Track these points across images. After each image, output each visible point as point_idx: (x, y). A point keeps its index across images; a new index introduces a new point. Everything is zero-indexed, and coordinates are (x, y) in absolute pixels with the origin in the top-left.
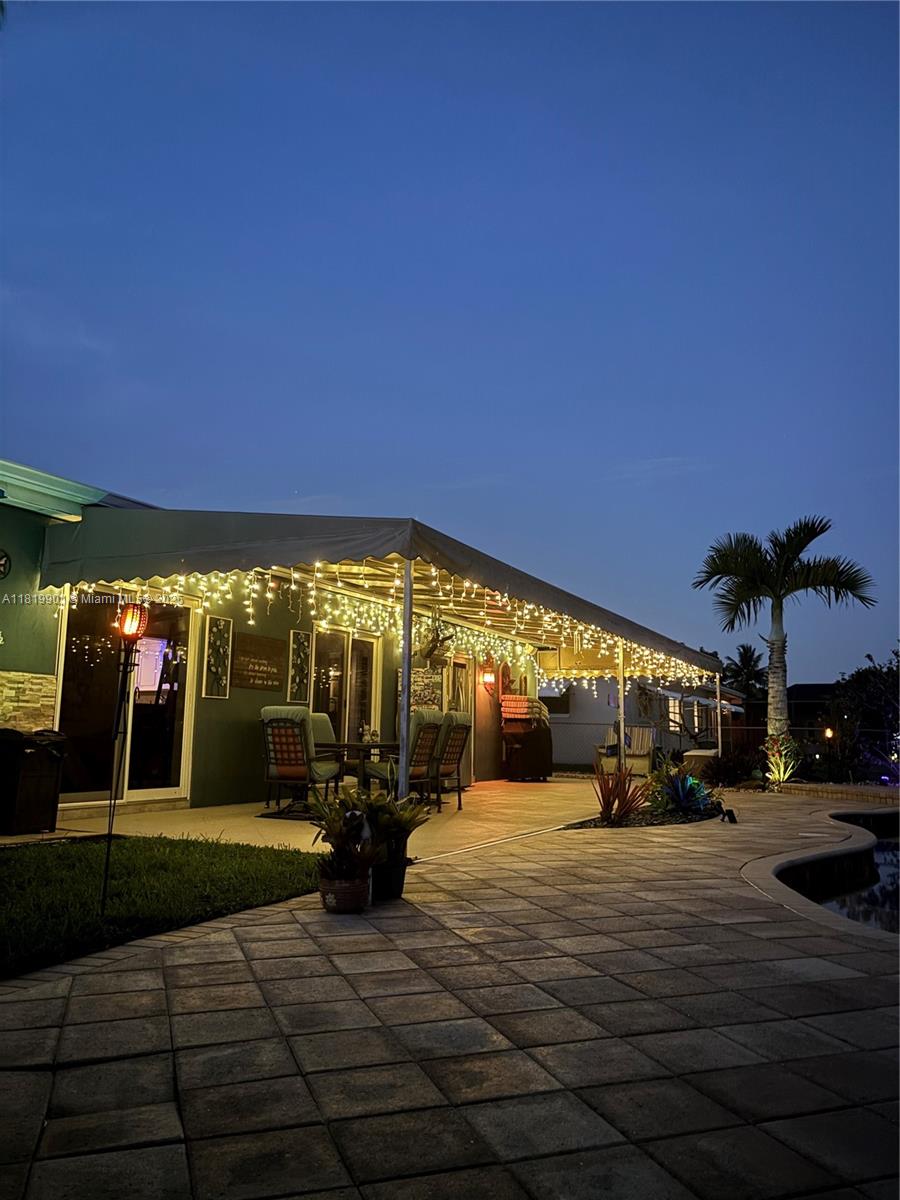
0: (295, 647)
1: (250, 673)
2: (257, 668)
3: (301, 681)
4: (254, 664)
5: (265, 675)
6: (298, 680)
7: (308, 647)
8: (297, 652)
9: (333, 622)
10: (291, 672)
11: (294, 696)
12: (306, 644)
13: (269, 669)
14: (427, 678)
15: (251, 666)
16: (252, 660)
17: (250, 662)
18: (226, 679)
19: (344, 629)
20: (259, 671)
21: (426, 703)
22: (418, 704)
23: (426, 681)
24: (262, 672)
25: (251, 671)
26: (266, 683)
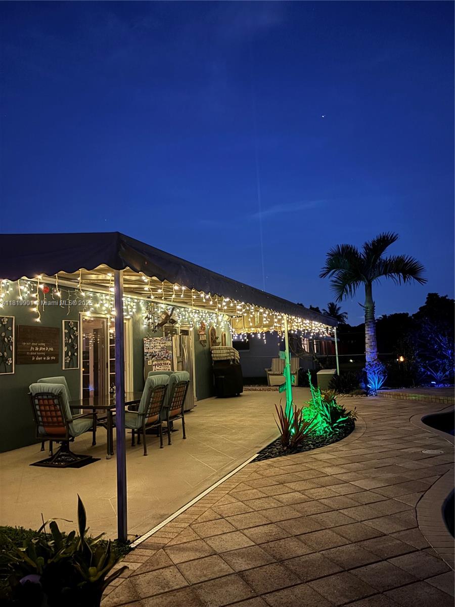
0: (67, 331)
1: (31, 354)
2: (37, 349)
3: (73, 354)
4: (34, 347)
5: (44, 354)
6: (70, 354)
7: (77, 330)
8: (68, 335)
9: (95, 312)
10: (65, 349)
11: (67, 365)
12: (75, 329)
13: (47, 349)
14: (162, 343)
15: (32, 348)
16: (33, 344)
17: (31, 346)
18: (12, 360)
19: (103, 316)
20: (38, 351)
21: (162, 360)
22: (157, 360)
23: (162, 345)
24: (42, 351)
25: (33, 351)
26: (45, 358)
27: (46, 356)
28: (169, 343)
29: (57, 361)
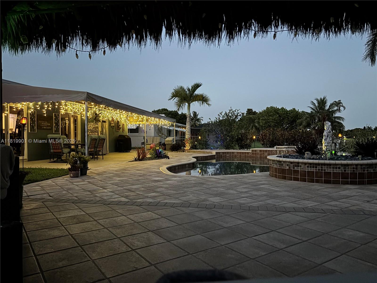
2: (44, 124)
4: (43, 123)
6: (56, 127)
8: (55, 119)
9: (66, 110)
10: (54, 125)
11: (55, 131)
12: (58, 117)
13: (48, 124)
14: (94, 125)
15: (42, 123)
16: (43, 122)
17: (42, 122)
18: (36, 127)
19: (69, 112)
20: (45, 125)
21: (94, 132)
22: (91, 132)
23: (93, 126)
24: (46, 125)
25: (43, 125)
26: (47, 128)
27: (47, 127)
28: (97, 126)
29: (52, 129)
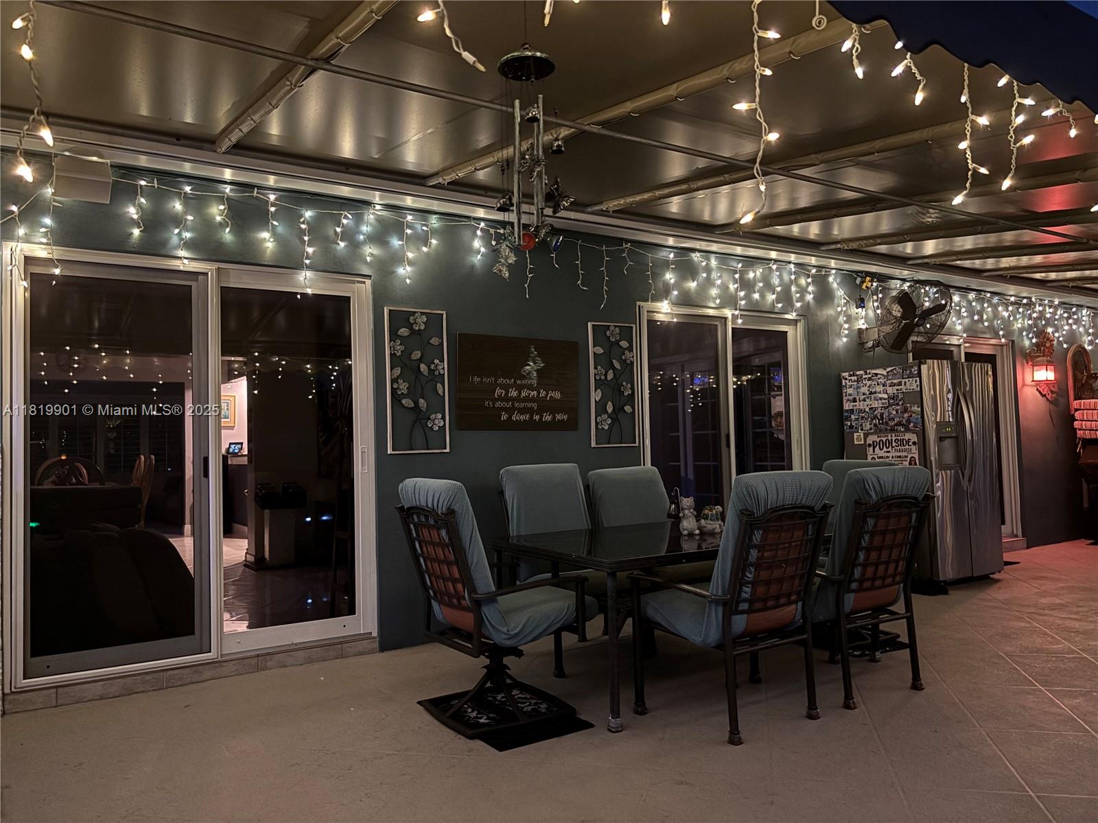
0: (600, 350)
1: (498, 404)
2: (513, 393)
3: (619, 409)
4: (506, 388)
5: (535, 405)
6: (610, 408)
7: (630, 349)
8: (605, 361)
9: (686, 300)
10: (595, 396)
11: (603, 436)
12: (624, 344)
13: (543, 393)
14: (892, 385)
15: (498, 391)
16: (500, 380)
17: (496, 385)
18: (443, 418)
19: (711, 312)
20: (518, 399)
21: (892, 430)
22: (878, 431)
23: (890, 390)
24: (527, 399)
25: (500, 399)
26: (537, 418)
27: (540, 412)
28: (912, 385)
29: (574, 423)
